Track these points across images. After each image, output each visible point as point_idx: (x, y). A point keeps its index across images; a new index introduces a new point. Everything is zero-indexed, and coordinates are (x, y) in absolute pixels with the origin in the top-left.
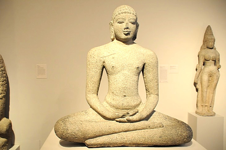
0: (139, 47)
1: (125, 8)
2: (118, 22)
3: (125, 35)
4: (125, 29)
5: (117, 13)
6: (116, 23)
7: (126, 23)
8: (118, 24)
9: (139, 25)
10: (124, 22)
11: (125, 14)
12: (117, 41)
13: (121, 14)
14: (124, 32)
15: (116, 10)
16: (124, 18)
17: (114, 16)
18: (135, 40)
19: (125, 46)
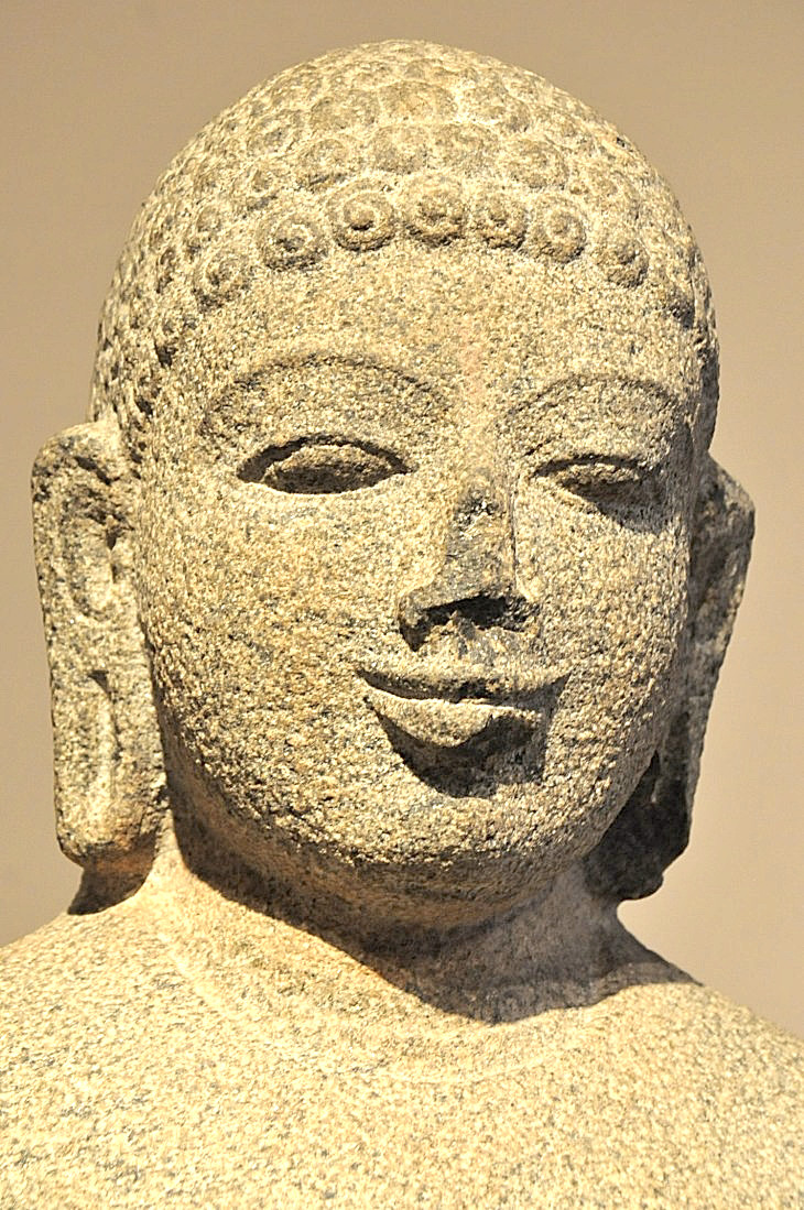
0: (758, 1081)
1: (429, 121)
2: (250, 446)
3: (427, 774)
4: (415, 636)
5: (242, 238)
6: (210, 478)
7: (453, 488)
8: (263, 499)
9: (747, 528)
10: (397, 464)
11: (438, 259)
12: (213, 904)
13: (338, 261)
14: (394, 705)
15: (196, 152)
16: (393, 351)
17: (161, 308)
18: (646, 884)
19: (414, 1049)
